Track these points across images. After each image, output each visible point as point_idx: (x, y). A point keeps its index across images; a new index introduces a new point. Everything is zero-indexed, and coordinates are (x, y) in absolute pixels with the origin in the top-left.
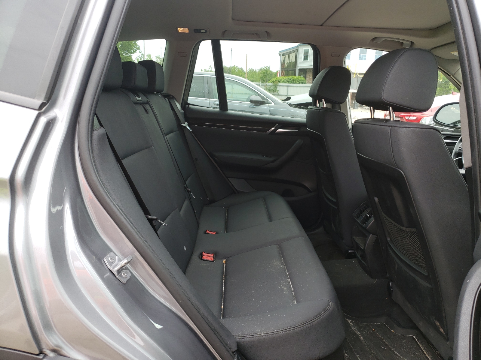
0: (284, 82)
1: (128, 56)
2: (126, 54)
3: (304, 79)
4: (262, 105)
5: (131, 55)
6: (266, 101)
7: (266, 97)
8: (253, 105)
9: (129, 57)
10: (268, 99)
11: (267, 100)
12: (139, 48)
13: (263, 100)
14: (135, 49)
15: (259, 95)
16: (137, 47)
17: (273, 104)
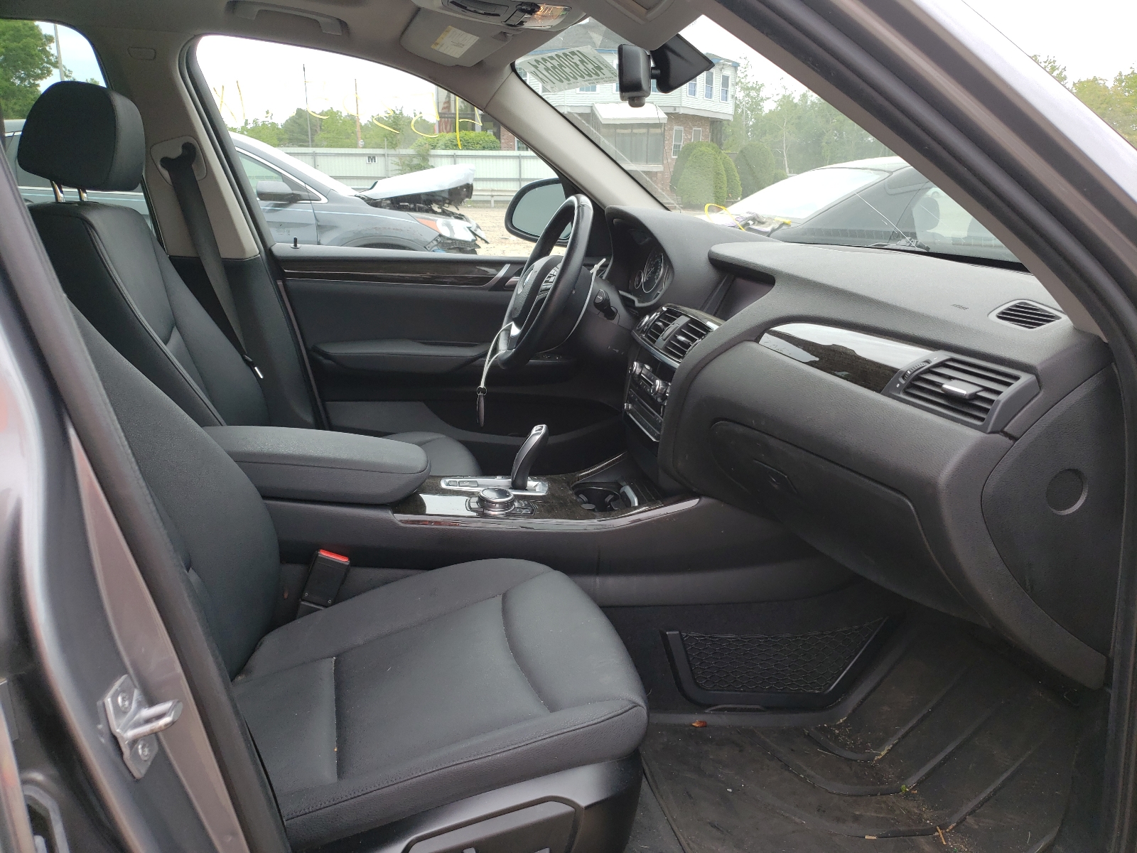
0: (446, 147)
1: (25, 86)
2: (22, 80)
3: (493, 138)
4: (295, 205)
5: (37, 82)
6: (303, 194)
7: (303, 184)
8: (272, 205)
9: (30, 87)
10: (308, 187)
11: (307, 190)
12: (57, 62)
13: (295, 192)
14: (45, 65)
15: (285, 180)
16: (51, 60)
17: (324, 200)
